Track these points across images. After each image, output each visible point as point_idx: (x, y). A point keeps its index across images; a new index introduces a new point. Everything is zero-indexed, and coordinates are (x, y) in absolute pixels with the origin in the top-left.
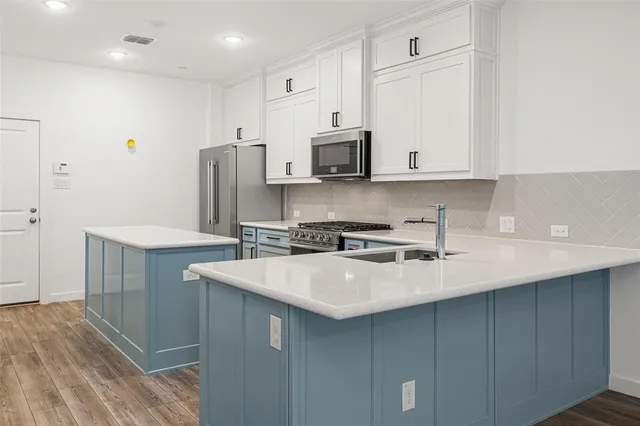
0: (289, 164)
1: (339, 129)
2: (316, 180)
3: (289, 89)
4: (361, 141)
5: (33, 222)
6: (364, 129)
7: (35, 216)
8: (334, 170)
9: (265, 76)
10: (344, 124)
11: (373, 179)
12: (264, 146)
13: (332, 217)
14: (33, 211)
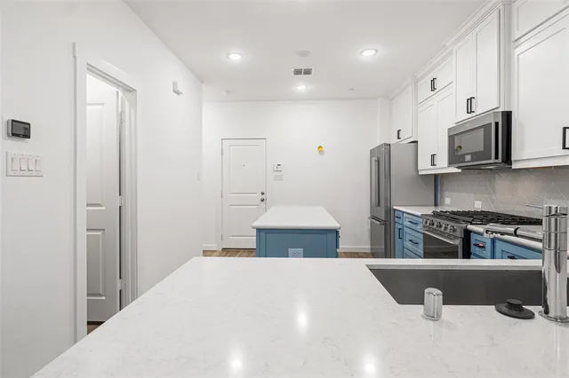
0: (433, 156)
1: (473, 114)
2: (454, 170)
3: (433, 88)
4: (497, 124)
5: (263, 200)
6: (501, 109)
7: (263, 197)
8: (468, 158)
9: (416, 82)
10: (479, 108)
11: (515, 166)
12: (416, 142)
13: (478, 206)
14: (263, 194)
